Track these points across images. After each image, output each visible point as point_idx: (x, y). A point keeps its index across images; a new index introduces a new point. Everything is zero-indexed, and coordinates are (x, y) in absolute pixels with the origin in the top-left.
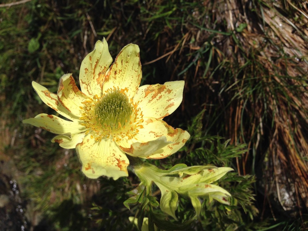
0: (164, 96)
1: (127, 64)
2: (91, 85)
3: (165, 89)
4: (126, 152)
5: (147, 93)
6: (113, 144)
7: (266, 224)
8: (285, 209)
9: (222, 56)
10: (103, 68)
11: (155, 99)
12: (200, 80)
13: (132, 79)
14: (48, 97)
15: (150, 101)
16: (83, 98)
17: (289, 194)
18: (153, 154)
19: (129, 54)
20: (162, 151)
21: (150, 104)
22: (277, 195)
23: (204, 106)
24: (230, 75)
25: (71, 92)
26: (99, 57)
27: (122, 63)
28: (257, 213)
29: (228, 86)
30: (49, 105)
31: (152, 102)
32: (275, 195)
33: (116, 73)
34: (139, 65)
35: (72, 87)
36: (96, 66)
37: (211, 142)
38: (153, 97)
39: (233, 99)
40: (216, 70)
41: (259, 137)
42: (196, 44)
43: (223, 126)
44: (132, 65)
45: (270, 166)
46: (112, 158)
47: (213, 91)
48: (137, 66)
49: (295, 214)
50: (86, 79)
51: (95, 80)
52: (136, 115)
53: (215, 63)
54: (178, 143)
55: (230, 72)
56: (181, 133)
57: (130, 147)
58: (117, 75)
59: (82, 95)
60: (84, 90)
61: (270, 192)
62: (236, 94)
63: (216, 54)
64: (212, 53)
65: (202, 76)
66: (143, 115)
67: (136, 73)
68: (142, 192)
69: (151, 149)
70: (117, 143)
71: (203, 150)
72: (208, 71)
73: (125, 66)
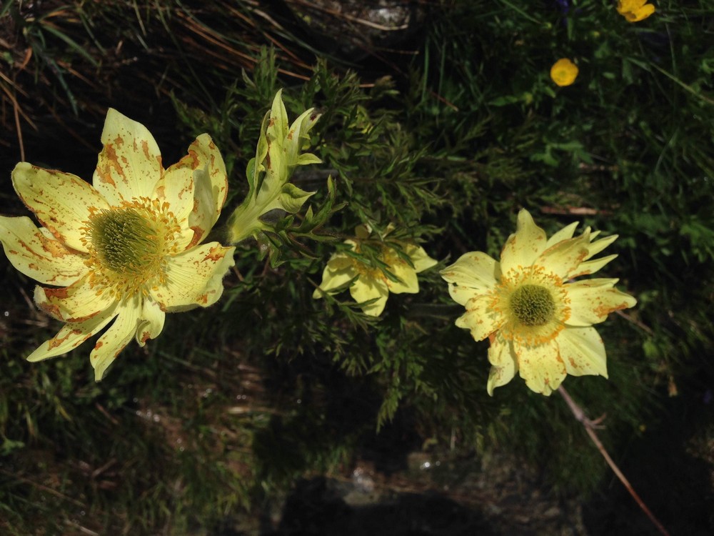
0: (125, 153)
1: (44, 194)
2: (61, 269)
3: (113, 147)
4: (199, 242)
5: (107, 179)
6: (179, 260)
7: (417, 73)
8: (404, 27)
9: (67, 10)
10: (36, 239)
11: (125, 171)
12: (101, 76)
13: (74, 196)
14: (62, 344)
15: (125, 180)
16: (81, 288)
17: (382, 7)
18: (217, 203)
19: (29, 182)
20: (216, 188)
21: (130, 182)
22: (377, 29)
23: (162, 94)
24: (115, 12)
25: (63, 303)
26: (15, 238)
27: (38, 202)
28: (392, 80)
29: (137, 24)
30: (77, 345)
31: (128, 178)
32: (376, 33)
33: (54, 220)
34: (55, 174)
35: (56, 298)
36: (29, 250)
37: (236, 106)
38: (120, 171)
39: (167, 28)
40: (92, 36)
41: (262, 14)
42: (21, 54)
43: (215, 72)
44: (49, 187)
45: (321, 19)
46: (200, 267)
47: (135, 59)
48: (54, 178)
49: (420, 13)
50: (49, 272)
51: (54, 260)
52: (143, 206)
53: (77, 32)
54: (213, 158)
55: (108, 9)
56: (198, 146)
57: (193, 232)
58: (58, 219)
59: (74, 287)
60: (67, 283)
61: (368, 39)
62: (160, 17)
63: (57, 21)
64: (50, 27)
65: (95, 69)
66: (148, 197)
67: (65, 185)
68: (268, 239)
69: (207, 202)
70: (179, 253)
71: (245, 126)
72: (88, 51)
73: (47, 199)
